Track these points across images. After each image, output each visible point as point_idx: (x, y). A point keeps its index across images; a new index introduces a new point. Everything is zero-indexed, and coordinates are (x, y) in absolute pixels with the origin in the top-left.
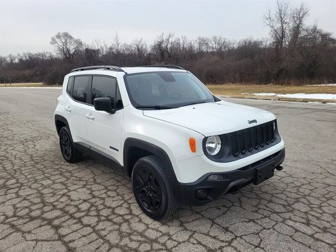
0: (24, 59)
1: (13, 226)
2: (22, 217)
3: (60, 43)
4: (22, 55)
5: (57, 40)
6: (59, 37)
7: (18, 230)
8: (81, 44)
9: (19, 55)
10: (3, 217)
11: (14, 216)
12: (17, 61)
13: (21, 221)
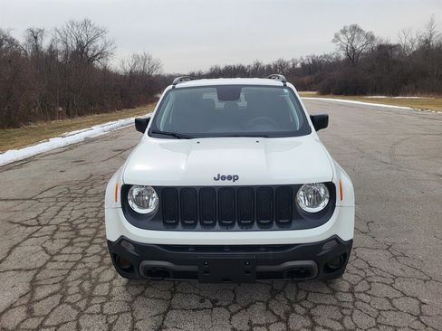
0: (306, 62)
3: (344, 39)
4: (304, 58)
5: (341, 36)
6: (344, 32)
8: (372, 38)
9: (302, 59)
12: (299, 65)
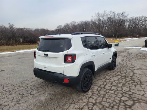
1: (141, 82)
2: (136, 83)
7: (140, 81)
10: (142, 86)
11: (138, 84)
13: (138, 82)
